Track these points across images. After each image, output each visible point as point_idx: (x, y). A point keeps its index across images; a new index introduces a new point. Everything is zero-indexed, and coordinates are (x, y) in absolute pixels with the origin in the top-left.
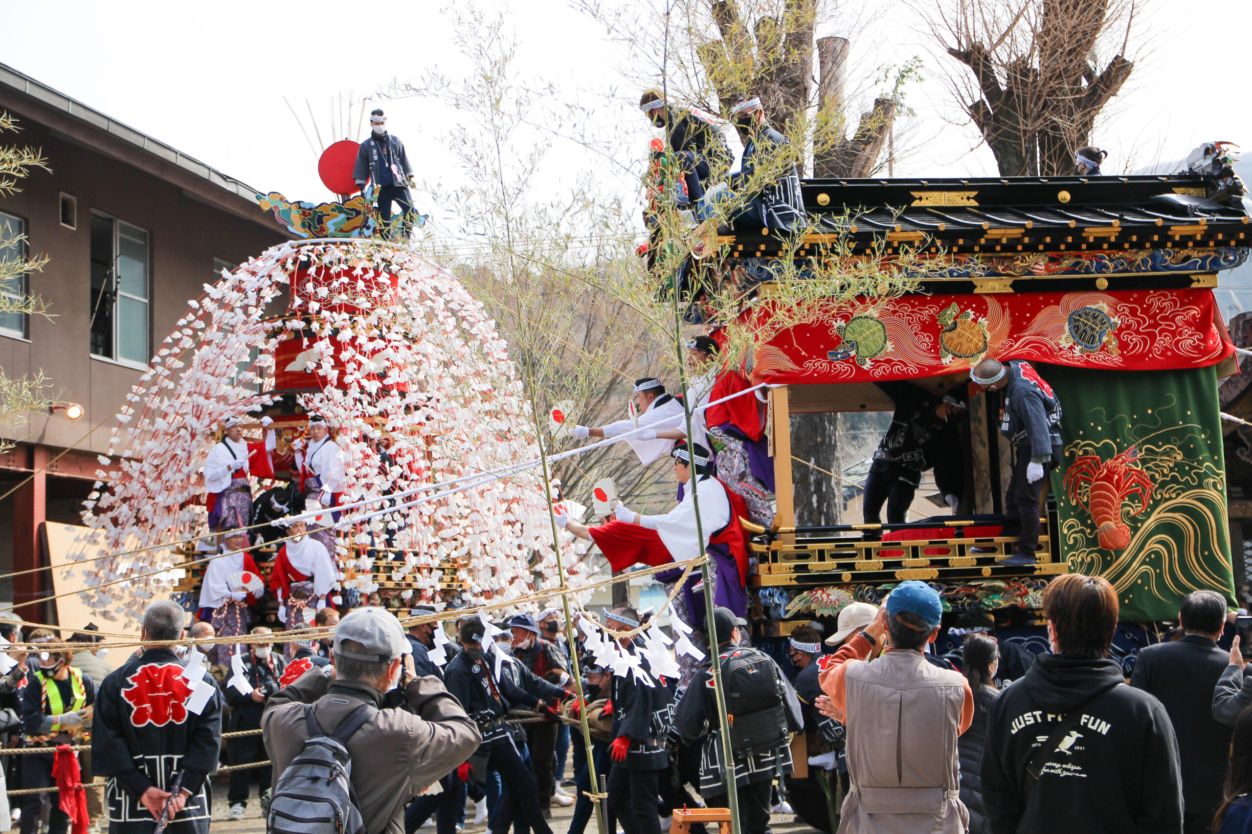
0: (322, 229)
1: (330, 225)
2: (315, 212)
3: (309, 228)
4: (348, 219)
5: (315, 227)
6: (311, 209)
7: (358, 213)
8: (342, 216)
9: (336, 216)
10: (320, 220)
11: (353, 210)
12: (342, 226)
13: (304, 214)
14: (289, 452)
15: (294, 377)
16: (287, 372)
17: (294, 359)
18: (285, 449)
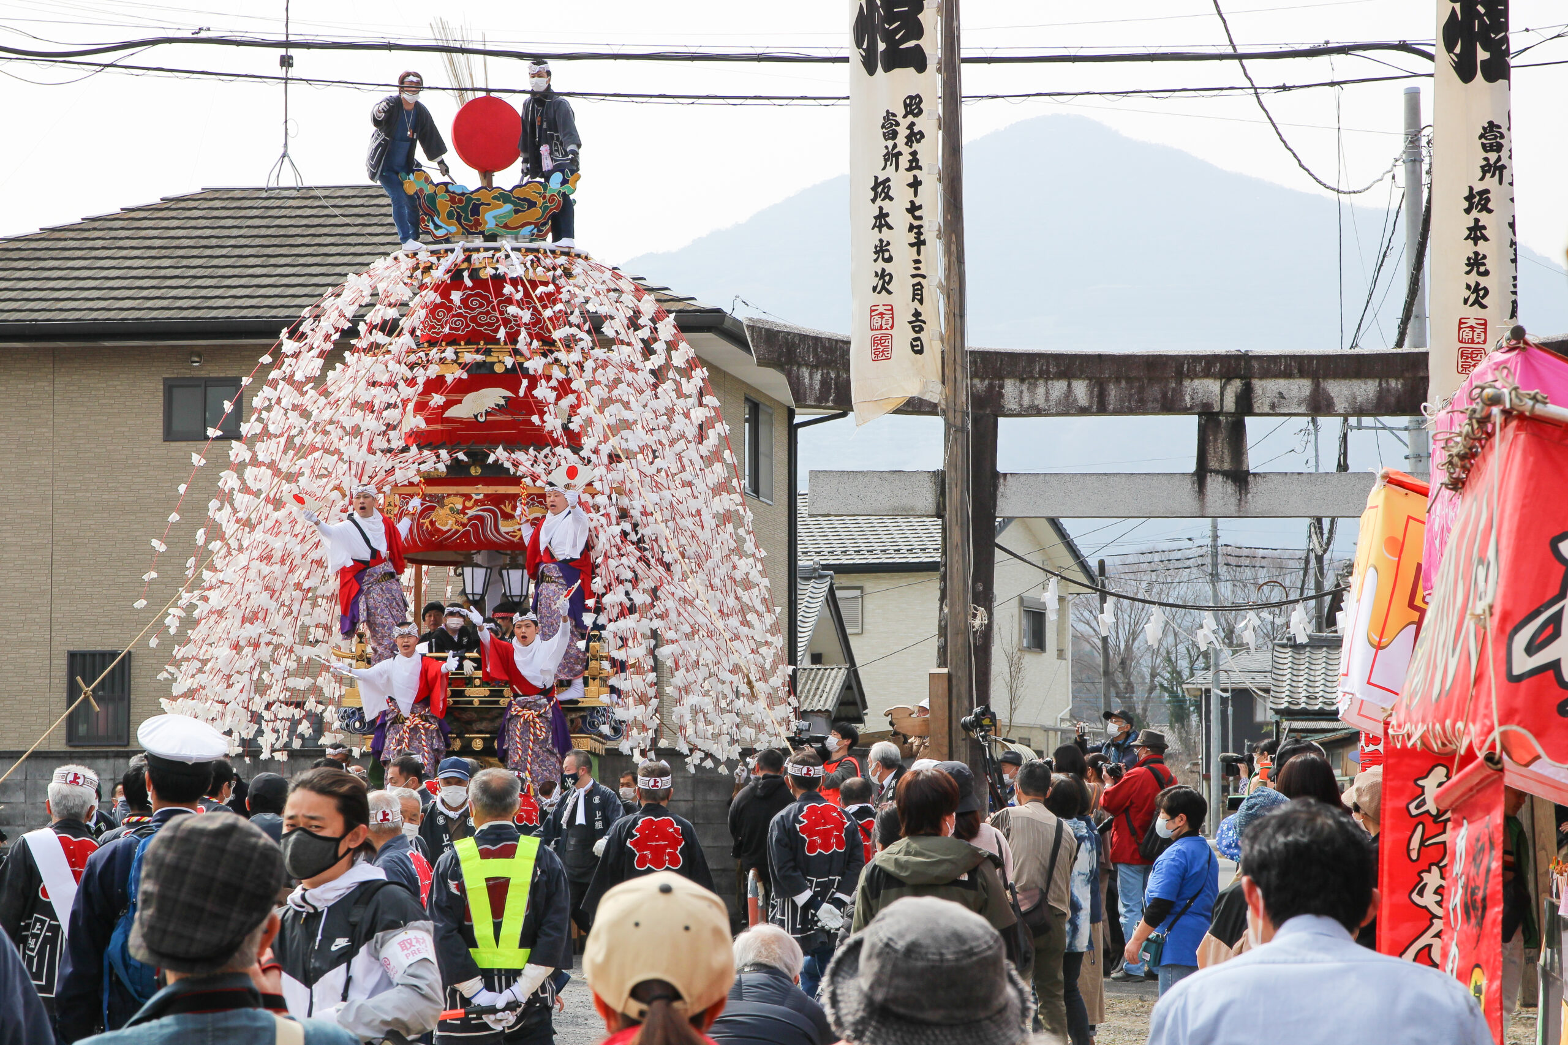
0: (478, 223)
1: (490, 219)
2: (469, 199)
3: (459, 220)
4: (516, 212)
5: (466, 219)
6: (463, 194)
7: (532, 204)
8: (509, 207)
9: (500, 206)
10: (476, 210)
11: (525, 200)
12: (506, 220)
13: (452, 200)
14: (456, 527)
15: (458, 425)
16: (447, 418)
17: (459, 402)
18: (450, 522)
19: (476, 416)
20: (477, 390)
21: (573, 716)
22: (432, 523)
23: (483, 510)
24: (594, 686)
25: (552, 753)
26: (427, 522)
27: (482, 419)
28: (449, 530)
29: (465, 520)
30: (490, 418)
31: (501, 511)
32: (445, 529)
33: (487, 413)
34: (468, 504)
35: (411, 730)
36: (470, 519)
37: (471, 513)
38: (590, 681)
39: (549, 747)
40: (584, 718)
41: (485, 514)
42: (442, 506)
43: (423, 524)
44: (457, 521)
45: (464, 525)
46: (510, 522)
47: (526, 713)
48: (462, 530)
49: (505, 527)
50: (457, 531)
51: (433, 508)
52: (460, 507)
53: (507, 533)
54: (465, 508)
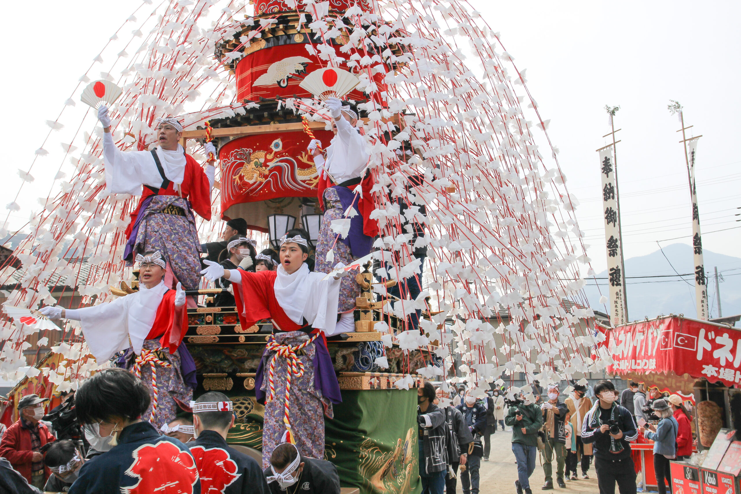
14: (260, 179)
15: (264, 92)
16: (256, 87)
17: (265, 71)
18: (255, 175)
19: (279, 83)
20: (280, 60)
21: (345, 352)
22: (241, 178)
23: (281, 161)
24: (365, 321)
25: (313, 397)
26: (237, 177)
27: (283, 85)
28: (255, 183)
29: (267, 172)
30: (291, 83)
31: (298, 161)
32: (251, 182)
33: (289, 79)
34: (269, 157)
35: (142, 367)
36: (270, 171)
37: (271, 165)
38: (362, 314)
39: (311, 390)
40: (356, 354)
41: (283, 164)
42: (249, 162)
43: (235, 179)
44: (260, 174)
45: (266, 177)
46: (307, 171)
47: (282, 348)
48: (264, 181)
49: (301, 176)
50: (261, 183)
51: (242, 164)
52: (262, 160)
53: (304, 181)
54: (267, 161)
